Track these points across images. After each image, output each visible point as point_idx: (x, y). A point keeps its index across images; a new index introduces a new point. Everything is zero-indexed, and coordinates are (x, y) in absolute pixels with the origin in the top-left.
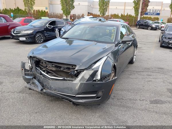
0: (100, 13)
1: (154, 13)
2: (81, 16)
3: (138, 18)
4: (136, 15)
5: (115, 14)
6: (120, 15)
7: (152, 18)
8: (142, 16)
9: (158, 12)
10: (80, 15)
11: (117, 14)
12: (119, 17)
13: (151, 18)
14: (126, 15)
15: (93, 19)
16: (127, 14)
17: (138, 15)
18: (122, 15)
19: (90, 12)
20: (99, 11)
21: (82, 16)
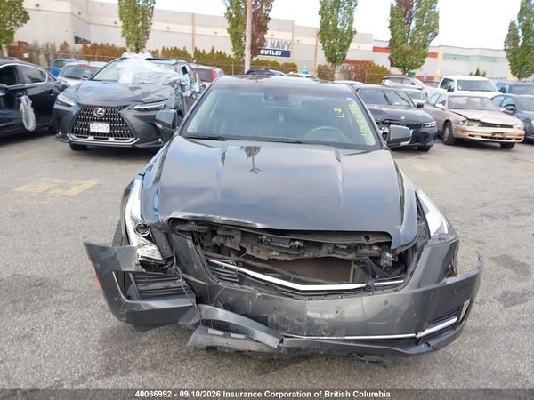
0: (128, 44)
1: (275, 51)
2: (58, 49)
3: (243, 63)
4: (236, 54)
5: (175, 48)
6: (191, 52)
7: (281, 63)
8: (255, 59)
9: (286, 49)
10: (54, 46)
11: (182, 49)
12: (190, 56)
13: (278, 65)
14: (208, 52)
15: (163, 66)
16: (213, 50)
17: (243, 55)
18: (197, 52)
19: (81, 36)
20: (123, 36)
21: (62, 48)
